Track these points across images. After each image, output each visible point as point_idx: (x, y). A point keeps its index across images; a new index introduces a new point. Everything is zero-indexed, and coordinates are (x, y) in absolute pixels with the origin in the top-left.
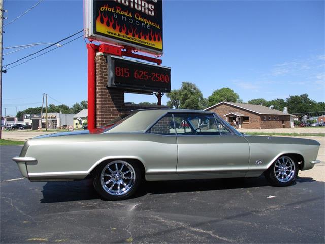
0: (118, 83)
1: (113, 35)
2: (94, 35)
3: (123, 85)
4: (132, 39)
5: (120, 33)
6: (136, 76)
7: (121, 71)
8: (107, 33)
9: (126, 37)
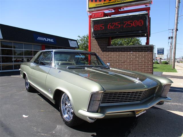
0: (97, 34)
1: (100, 5)
2: (89, 10)
3: (100, 35)
4: (115, 2)
5: (104, 2)
6: (110, 28)
7: (98, 27)
8: (95, 6)
9: (109, 3)
